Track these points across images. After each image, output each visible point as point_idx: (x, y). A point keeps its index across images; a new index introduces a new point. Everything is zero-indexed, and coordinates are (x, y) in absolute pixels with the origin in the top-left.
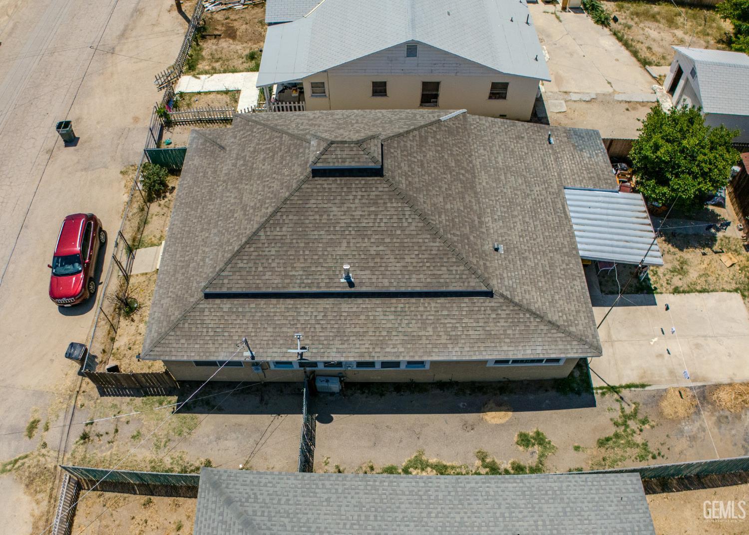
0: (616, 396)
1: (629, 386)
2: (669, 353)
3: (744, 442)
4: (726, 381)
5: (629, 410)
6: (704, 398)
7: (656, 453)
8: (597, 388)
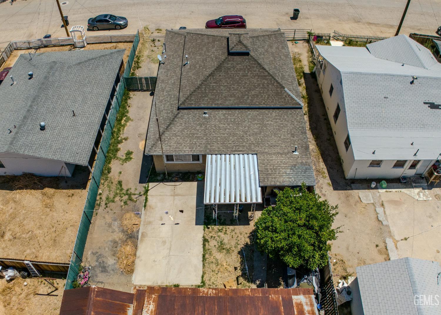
0: (142, 193)
1: (146, 199)
2: (162, 224)
3: (99, 254)
4: (138, 254)
5: (134, 197)
6: (131, 237)
7: (108, 205)
8: (148, 185)
